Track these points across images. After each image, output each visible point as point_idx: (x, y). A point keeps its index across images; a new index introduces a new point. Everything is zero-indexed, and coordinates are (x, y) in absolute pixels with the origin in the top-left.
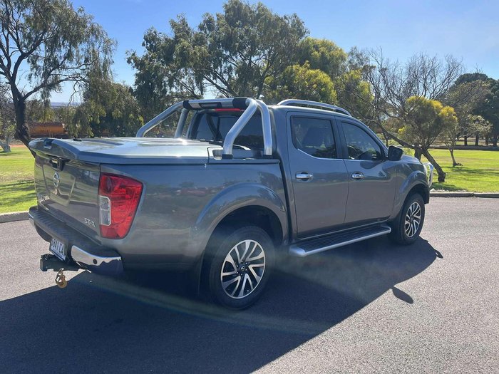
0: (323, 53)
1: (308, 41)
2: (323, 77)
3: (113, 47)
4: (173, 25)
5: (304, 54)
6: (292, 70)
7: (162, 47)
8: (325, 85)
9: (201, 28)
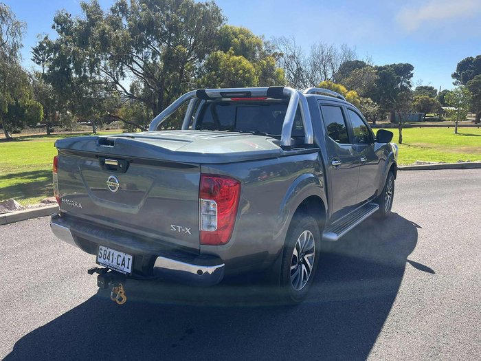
0: (242, 40)
1: (227, 28)
2: (246, 63)
3: (22, 30)
4: (85, 7)
5: (224, 41)
6: (216, 56)
7: (76, 30)
8: (249, 71)
9: (113, 10)
